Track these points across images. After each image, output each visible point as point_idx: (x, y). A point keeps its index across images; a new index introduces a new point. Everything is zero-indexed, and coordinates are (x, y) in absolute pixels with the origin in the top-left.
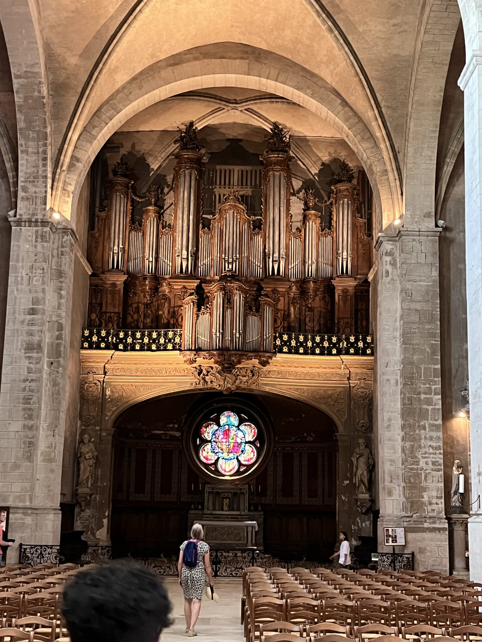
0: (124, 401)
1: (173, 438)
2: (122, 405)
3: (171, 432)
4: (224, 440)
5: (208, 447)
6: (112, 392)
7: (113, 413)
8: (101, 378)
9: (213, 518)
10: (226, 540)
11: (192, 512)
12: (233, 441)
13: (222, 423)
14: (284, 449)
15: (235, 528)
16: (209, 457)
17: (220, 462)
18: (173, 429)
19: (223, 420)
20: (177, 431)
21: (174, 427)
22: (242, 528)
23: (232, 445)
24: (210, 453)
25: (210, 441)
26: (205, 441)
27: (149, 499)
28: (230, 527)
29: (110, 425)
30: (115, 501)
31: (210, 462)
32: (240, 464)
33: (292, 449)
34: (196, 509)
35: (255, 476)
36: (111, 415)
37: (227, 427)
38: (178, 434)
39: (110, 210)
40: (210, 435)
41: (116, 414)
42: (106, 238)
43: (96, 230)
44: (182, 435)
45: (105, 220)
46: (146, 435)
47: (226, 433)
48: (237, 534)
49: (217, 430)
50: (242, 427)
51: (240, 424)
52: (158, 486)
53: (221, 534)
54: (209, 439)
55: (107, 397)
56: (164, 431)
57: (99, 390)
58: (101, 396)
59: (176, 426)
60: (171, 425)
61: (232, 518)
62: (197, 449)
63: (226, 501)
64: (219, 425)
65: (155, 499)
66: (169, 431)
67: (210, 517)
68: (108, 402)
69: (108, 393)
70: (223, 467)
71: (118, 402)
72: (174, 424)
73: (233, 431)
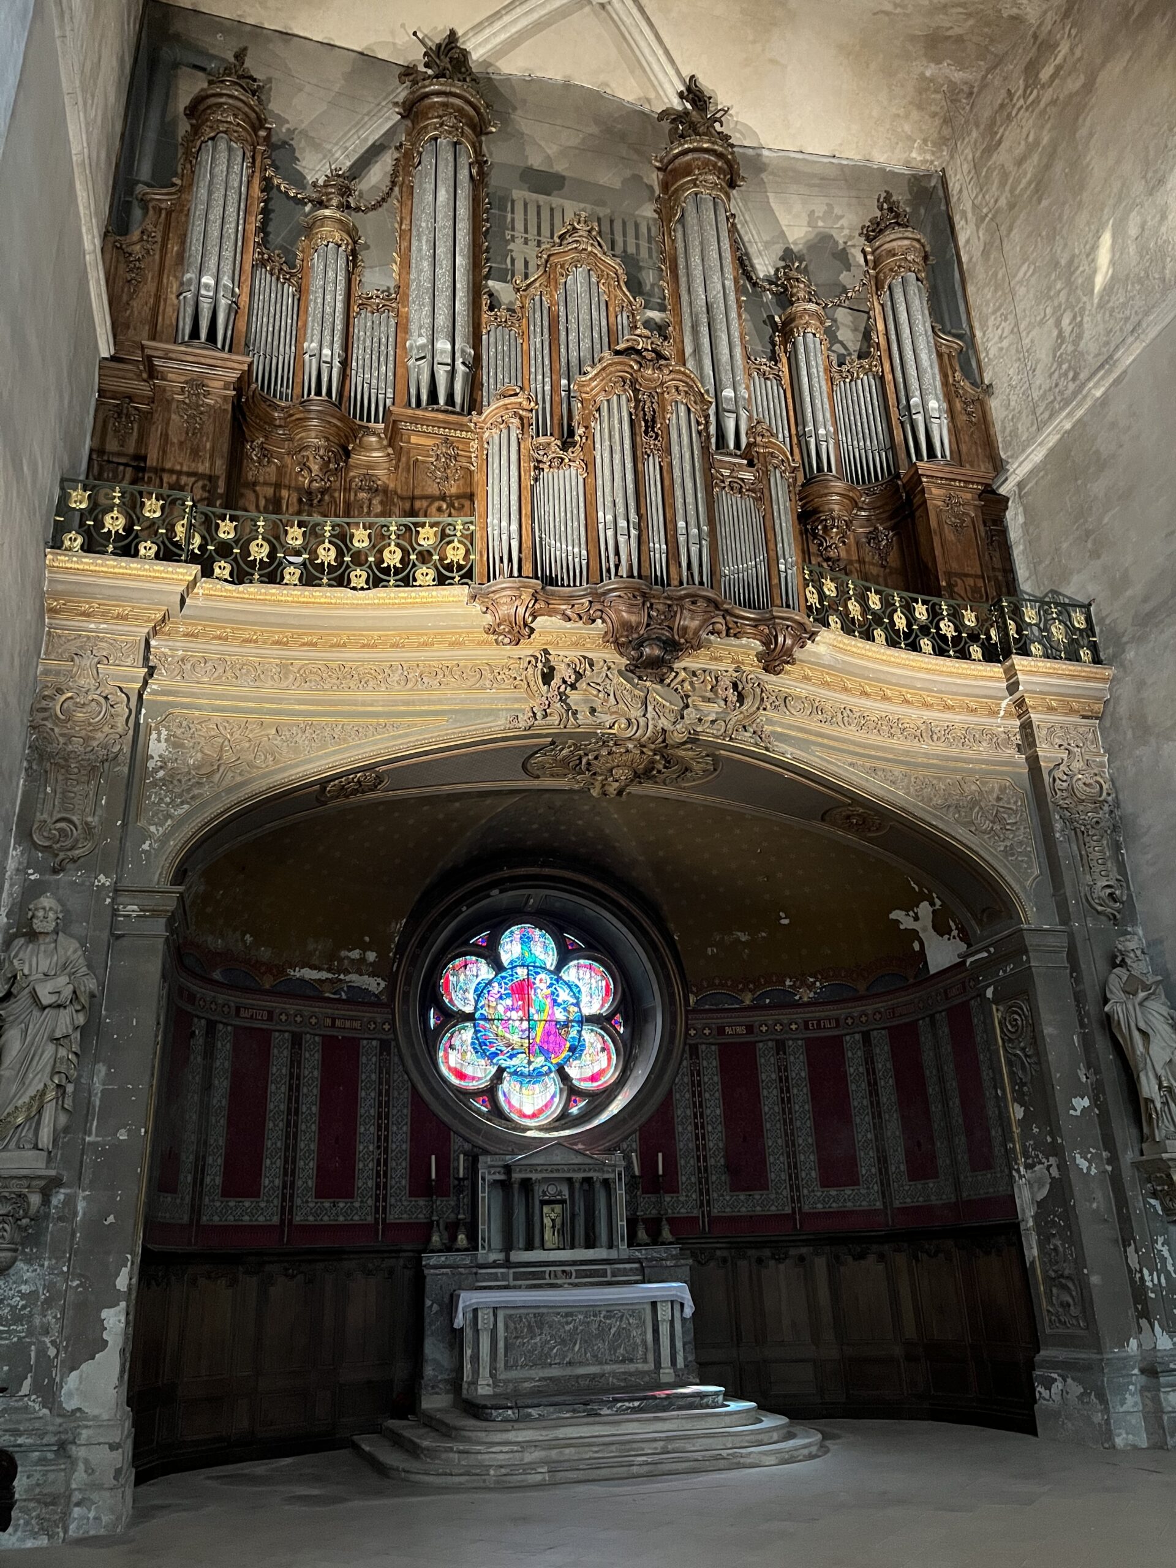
0: (227, 782)
1: (359, 998)
2: (217, 797)
3: (354, 978)
4: (514, 1015)
5: (466, 1035)
6: (175, 743)
7: (175, 828)
8: (133, 680)
9: (516, 1277)
10: (581, 1364)
11: (433, 1259)
12: (544, 1016)
13: (505, 959)
14: (721, 1031)
15: (611, 1311)
16: (469, 1071)
17: (508, 1085)
18: (359, 966)
19: (510, 948)
20: (373, 975)
21: (363, 960)
22: (632, 1310)
23: (539, 1030)
24: (471, 1056)
25: (470, 1017)
26: (452, 1018)
27: (276, 1220)
28: (592, 1310)
29: (159, 874)
30: (152, 1227)
31: (471, 1085)
32: (572, 1091)
33: (750, 1029)
34: (449, 1247)
35: (635, 1124)
36: (167, 836)
37: (522, 973)
38: (375, 985)
39: (188, 187)
40: (471, 996)
41: (188, 830)
42: (168, 262)
43: (135, 235)
44: (391, 989)
45: (169, 213)
46: (267, 983)
47: (522, 990)
48: (618, 1334)
49: (490, 983)
50: (571, 973)
51: (562, 963)
52: (307, 1169)
53: (563, 1342)
54: (469, 1009)
55: (151, 764)
56: (329, 970)
57: (120, 728)
58: (126, 749)
59: (371, 956)
60: (355, 954)
61: (580, 1274)
62: (432, 1040)
63: (550, 1215)
64: (497, 966)
65: (298, 1219)
66: (347, 972)
67: (504, 1277)
68: (154, 784)
69: (157, 747)
70: (515, 1102)
71: (199, 784)
72: (365, 948)
73: (542, 982)
